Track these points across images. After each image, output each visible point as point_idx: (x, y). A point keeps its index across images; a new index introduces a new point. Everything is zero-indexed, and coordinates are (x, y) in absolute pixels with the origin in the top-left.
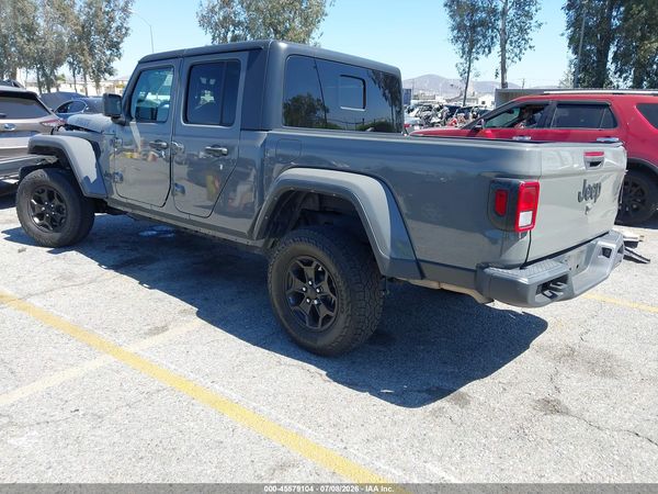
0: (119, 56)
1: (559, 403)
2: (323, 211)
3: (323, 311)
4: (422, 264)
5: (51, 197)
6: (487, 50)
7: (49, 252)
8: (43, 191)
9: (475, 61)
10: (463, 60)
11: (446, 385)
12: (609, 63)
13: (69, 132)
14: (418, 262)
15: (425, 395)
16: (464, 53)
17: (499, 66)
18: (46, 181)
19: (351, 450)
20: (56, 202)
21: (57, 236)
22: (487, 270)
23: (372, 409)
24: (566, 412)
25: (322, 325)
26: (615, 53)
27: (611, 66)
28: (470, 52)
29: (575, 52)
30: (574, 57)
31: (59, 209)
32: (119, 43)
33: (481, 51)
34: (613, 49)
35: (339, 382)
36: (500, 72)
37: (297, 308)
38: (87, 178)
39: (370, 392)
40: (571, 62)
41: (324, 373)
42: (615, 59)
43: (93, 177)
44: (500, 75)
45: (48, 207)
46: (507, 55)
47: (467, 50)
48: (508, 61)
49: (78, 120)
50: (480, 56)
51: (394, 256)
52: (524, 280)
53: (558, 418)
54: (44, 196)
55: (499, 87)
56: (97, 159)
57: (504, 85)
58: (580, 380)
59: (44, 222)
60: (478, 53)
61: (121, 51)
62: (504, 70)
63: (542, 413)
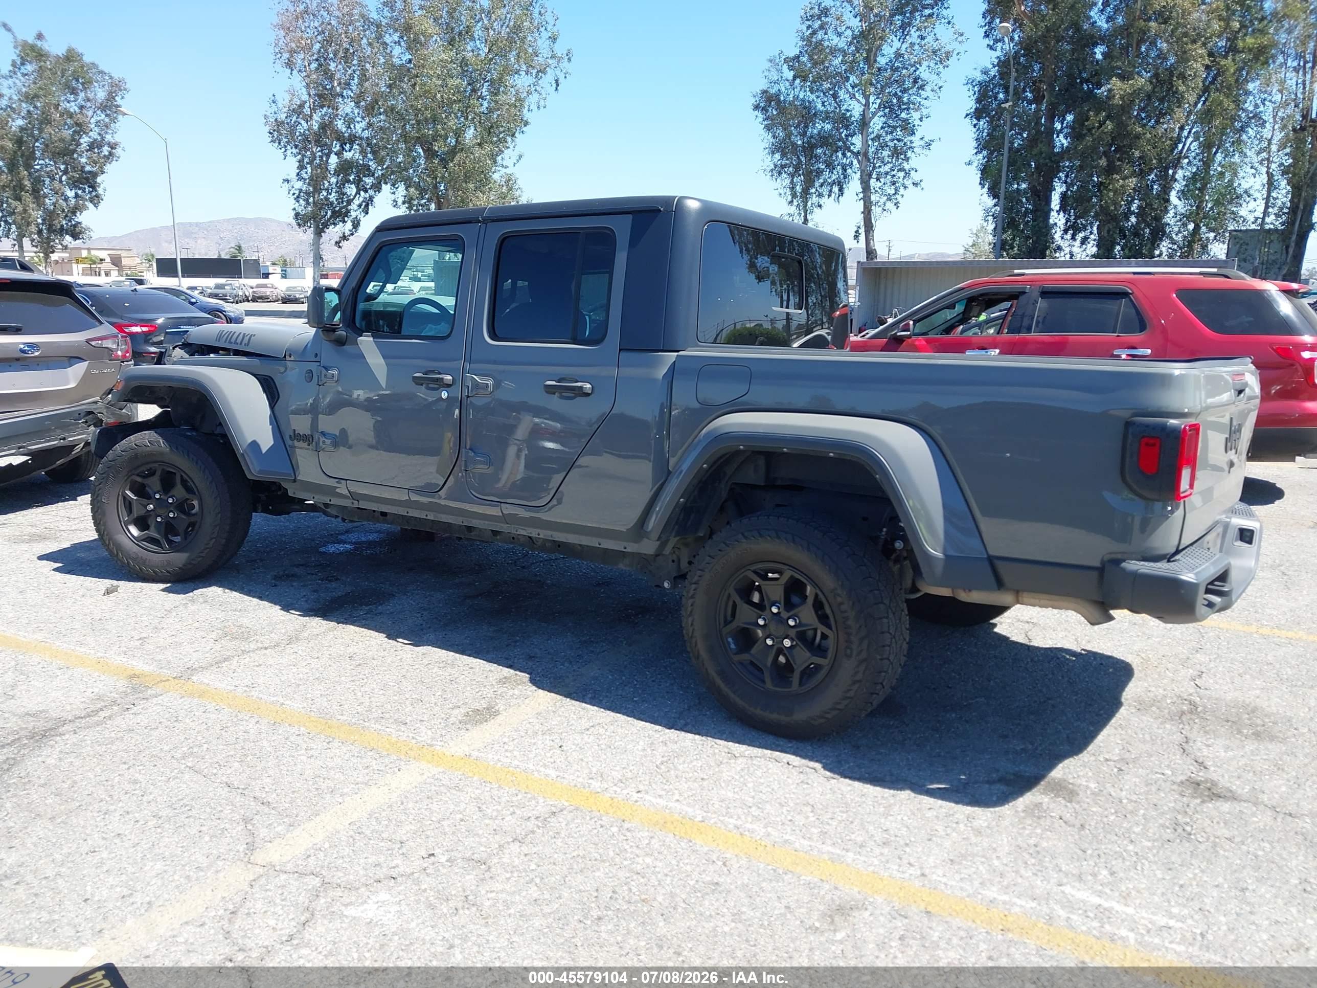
0: (96, 200)
1: (1214, 784)
2: (771, 486)
3: (803, 658)
4: (1000, 565)
5: (167, 483)
6: (836, 189)
7: (163, 590)
8: (152, 473)
9: (816, 210)
10: (793, 209)
11: (1028, 770)
12: (1053, 214)
13: (197, 357)
14: (992, 561)
15: (1003, 788)
16: (794, 195)
17: (859, 219)
18: (162, 454)
19: (934, 877)
20: (179, 491)
21: (179, 559)
22: (1124, 565)
23: (929, 814)
24: (1231, 796)
25: (801, 684)
26: (1064, 196)
27: (1058, 219)
28: (806, 192)
29: (994, 192)
30: (990, 202)
31: (182, 507)
32: (95, 175)
33: (825, 190)
34: (1059, 189)
35: (851, 778)
36: (862, 231)
37: (745, 657)
38: (255, 445)
39: (913, 790)
40: (987, 210)
41: (818, 766)
42: (1063, 207)
43: (266, 441)
44: (862, 238)
45: (160, 503)
46: (874, 198)
47: (799, 189)
48: (876, 210)
49: (220, 335)
50: (824, 201)
51: (951, 553)
52: (1188, 577)
53: (1226, 806)
54: (154, 483)
55: (863, 259)
56: (272, 407)
57: (871, 253)
58: (1227, 748)
59: (153, 533)
60: (820, 195)
61: (100, 190)
62: (869, 226)
63: (1198, 801)
